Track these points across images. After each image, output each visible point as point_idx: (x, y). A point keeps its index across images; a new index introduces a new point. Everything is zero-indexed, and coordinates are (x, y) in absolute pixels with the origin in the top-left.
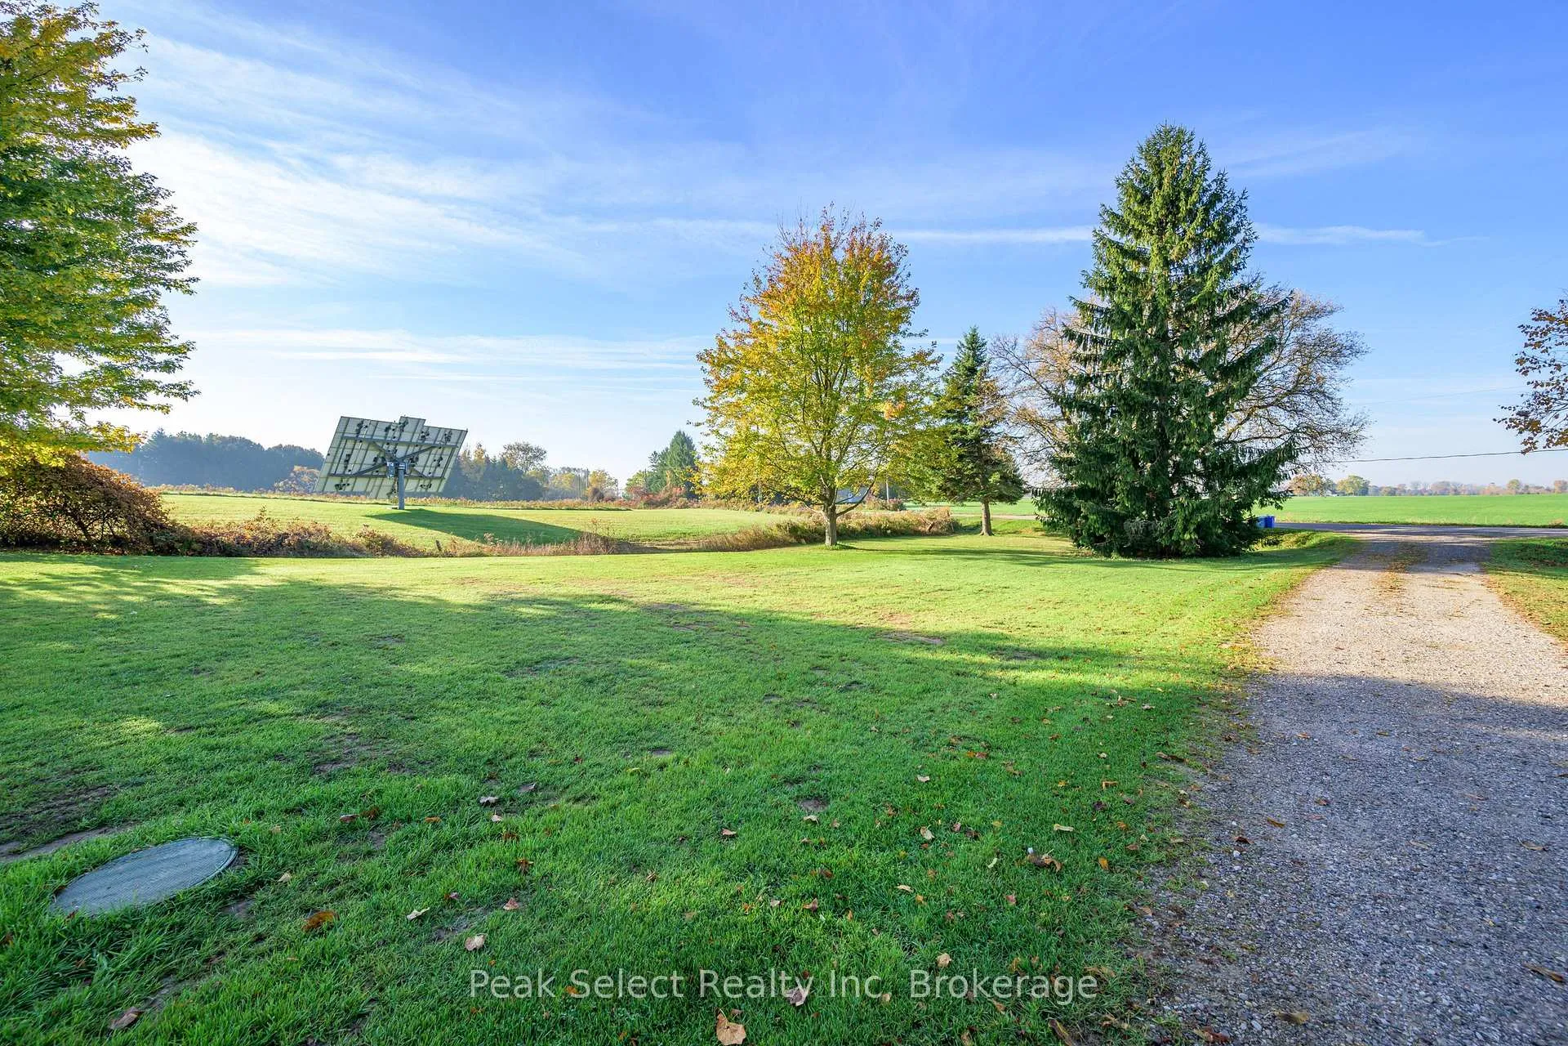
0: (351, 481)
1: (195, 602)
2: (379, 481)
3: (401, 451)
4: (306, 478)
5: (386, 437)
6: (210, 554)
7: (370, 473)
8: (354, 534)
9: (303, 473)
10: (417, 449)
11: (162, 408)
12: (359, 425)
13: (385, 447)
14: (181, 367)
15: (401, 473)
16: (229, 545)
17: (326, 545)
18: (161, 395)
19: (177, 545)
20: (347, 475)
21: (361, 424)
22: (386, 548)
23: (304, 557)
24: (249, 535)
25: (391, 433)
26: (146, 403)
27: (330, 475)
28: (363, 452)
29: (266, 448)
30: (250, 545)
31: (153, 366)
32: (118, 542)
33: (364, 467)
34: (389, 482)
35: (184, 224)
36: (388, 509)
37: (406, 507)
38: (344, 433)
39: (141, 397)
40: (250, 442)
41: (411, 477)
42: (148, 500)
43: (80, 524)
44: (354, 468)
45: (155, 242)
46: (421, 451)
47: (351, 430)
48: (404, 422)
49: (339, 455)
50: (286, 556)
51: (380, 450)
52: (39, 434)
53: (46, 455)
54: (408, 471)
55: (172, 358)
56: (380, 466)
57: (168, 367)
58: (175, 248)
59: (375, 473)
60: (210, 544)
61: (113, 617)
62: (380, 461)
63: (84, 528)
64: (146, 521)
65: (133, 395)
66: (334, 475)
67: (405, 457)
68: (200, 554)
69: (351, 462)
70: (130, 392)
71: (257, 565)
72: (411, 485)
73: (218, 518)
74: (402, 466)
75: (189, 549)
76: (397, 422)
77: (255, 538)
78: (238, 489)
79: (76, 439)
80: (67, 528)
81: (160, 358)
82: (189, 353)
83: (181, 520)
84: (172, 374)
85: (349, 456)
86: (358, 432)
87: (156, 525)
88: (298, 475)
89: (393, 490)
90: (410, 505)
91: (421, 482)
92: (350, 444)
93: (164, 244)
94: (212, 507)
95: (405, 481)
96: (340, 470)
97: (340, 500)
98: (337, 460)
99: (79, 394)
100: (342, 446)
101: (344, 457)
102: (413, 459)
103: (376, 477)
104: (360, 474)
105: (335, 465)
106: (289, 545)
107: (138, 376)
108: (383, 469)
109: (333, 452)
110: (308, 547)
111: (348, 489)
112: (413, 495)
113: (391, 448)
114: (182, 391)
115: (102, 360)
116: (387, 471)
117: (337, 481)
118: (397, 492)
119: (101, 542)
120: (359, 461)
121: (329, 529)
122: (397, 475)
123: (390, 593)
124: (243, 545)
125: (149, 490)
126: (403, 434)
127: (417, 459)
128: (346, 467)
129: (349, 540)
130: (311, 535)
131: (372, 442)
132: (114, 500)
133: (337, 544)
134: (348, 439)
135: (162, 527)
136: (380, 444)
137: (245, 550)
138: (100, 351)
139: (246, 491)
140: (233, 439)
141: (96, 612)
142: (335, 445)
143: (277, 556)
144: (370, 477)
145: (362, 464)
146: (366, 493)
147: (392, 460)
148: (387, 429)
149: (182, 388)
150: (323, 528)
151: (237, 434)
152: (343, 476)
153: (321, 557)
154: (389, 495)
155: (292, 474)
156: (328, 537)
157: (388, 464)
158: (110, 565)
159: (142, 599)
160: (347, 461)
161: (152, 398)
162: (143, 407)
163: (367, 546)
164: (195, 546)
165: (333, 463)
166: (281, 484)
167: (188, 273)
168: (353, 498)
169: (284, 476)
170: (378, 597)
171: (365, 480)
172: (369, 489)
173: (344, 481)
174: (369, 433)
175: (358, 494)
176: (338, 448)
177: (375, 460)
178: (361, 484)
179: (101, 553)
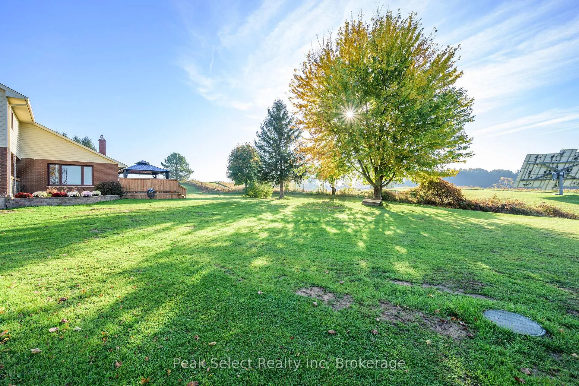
0: (532, 182)
1: (481, 227)
2: (547, 182)
3: (561, 167)
4: (506, 182)
5: (551, 161)
6: (477, 210)
7: (542, 178)
8: (537, 206)
9: (504, 180)
10: (571, 165)
11: (464, 162)
12: (536, 157)
13: (551, 165)
14: (469, 147)
15: (561, 178)
16: (483, 207)
17: (523, 210)
18: (464, 157)
19: (466, 206)
20: (530, 180)
21: (537, 157)
22: (557, 213)
23: (514, 214)
24: (491, 204)
25: (554, 159)
26: (459, 160)
27: (521, 180)
28: (538, 169)
29: (489, 171)
30: (491, 208)
31: (461, 148)
32: (450, 204)
33: (539, 176)
34: (553, 182)
35: (470, 99)
36: (553, 195)
37: (564, 194)
38: (528, 161)
39: (458, 159)
40: (483, 170)
41: (567, 179)
42: (458, 191)
43: (441, 199)
44: (533, 176)
45: (462, 109)
46: (574, 166)
47: (532, 160)
48: (563, 153)
49: (526, 171)
50: (506, 213)
51: (548, 167)
52: (434, 174)
53: (435, 179)
54: (565, 176)
55: (467, 144)
56: (548, 175)
57: (465, 148)
58: (469, 108)
59: (545, 178)
60: (477, 206)
61: (459, 228)
62: (548, 172)
63: (442, 200)
64: (457, 198)
65: (456, 158)
66: (523, 180)
67: (564, 169)
68: (474, 210)
69: (531, 174)
70: (455, 157)
71: (496, 216)
72: (567, 183)
73: (478, 198)
74: (561, 174)
75: (470, 208)
76: (559, 153)
77: (493, 205)
78: (481, 187)
79: (443, 174)
80: (438, 200)
81: (463, 145)
82: (471, 142)
83: (468, 198)
84: (466, 150)
85: (531, 171)
86: (536, 160)
87: (460, 199)
88: (502, 181)
89: (555, 186)
90: (566, 193)
91: (574, 181)
92: (531, 166)
93: (465, 108)
94: (474, 193)
95: (563, 181)
96: (526, 178)
97: (525, 191)
98: (525, 174)
99: (444, 160)
100: (527, 167)
101: (528, 172)
102: (569, 170)
103: (545, 180)
104: (537, 179)
105: (524, 176)
106: (507, 208)
107: (456, 153)
108: (550, 176)
109: (523, 170)
110: (515, 210)
111: (530, 186)
112: (569, 188)
113: (555, 166)
114: (470, 155)
115: (448, 149)
116: (553, 176)
117: (525, 182)
118: (559, 186)
119: (446, 204)
120: (536, 173)
121: (524, 203)
122: (558, 178)
123: (573, 236)
124: (489, 208)
125: (458, 187)
126: (562, 158)
127: (571, 170)
128: (529, 176)
129: (535, 208)
130: (516, 205)
131: (543, 164)
132: (450, 192)
133: (529, 210)
134: (530, 164)
135: (462, 200)
136: (548, 165)
137: (489, 209)
138: (447, 147)
139: (484, 188)
140: (477, 169)
141: (454, 225)
142: (524, 167)
143: (502, 212)
144: (542, 180)
145: (537, 175)
146: (539, 187)
147: (555, 171)
148: (552, 157)
149: (470, 154)
150: (521, 202)
151: (478, 167)
152: (527, 180)
153: (521, 215)
154: (553, 188)
155: (500, 181)
156: (524, 207)
157: (553, 173)
158: (450, 211)
159: (464, 223)
160: (530, 174)
161: (462, 159)
162: (458, 162)
163: (545, 212)
164: (472, 207)
165: (522, 175)
166: (495, 185)
167: (472, 115)
168: (531, 190)
169: (497, 181)
170: (565, 237)
171: (540, 182)
172: (541, 186)
173: (528, 182)
174: (542, 160)
175: (534, 188)
176: (525, 168)
177: (545, 172)
178: (537, 183)
179: (446, 207)
